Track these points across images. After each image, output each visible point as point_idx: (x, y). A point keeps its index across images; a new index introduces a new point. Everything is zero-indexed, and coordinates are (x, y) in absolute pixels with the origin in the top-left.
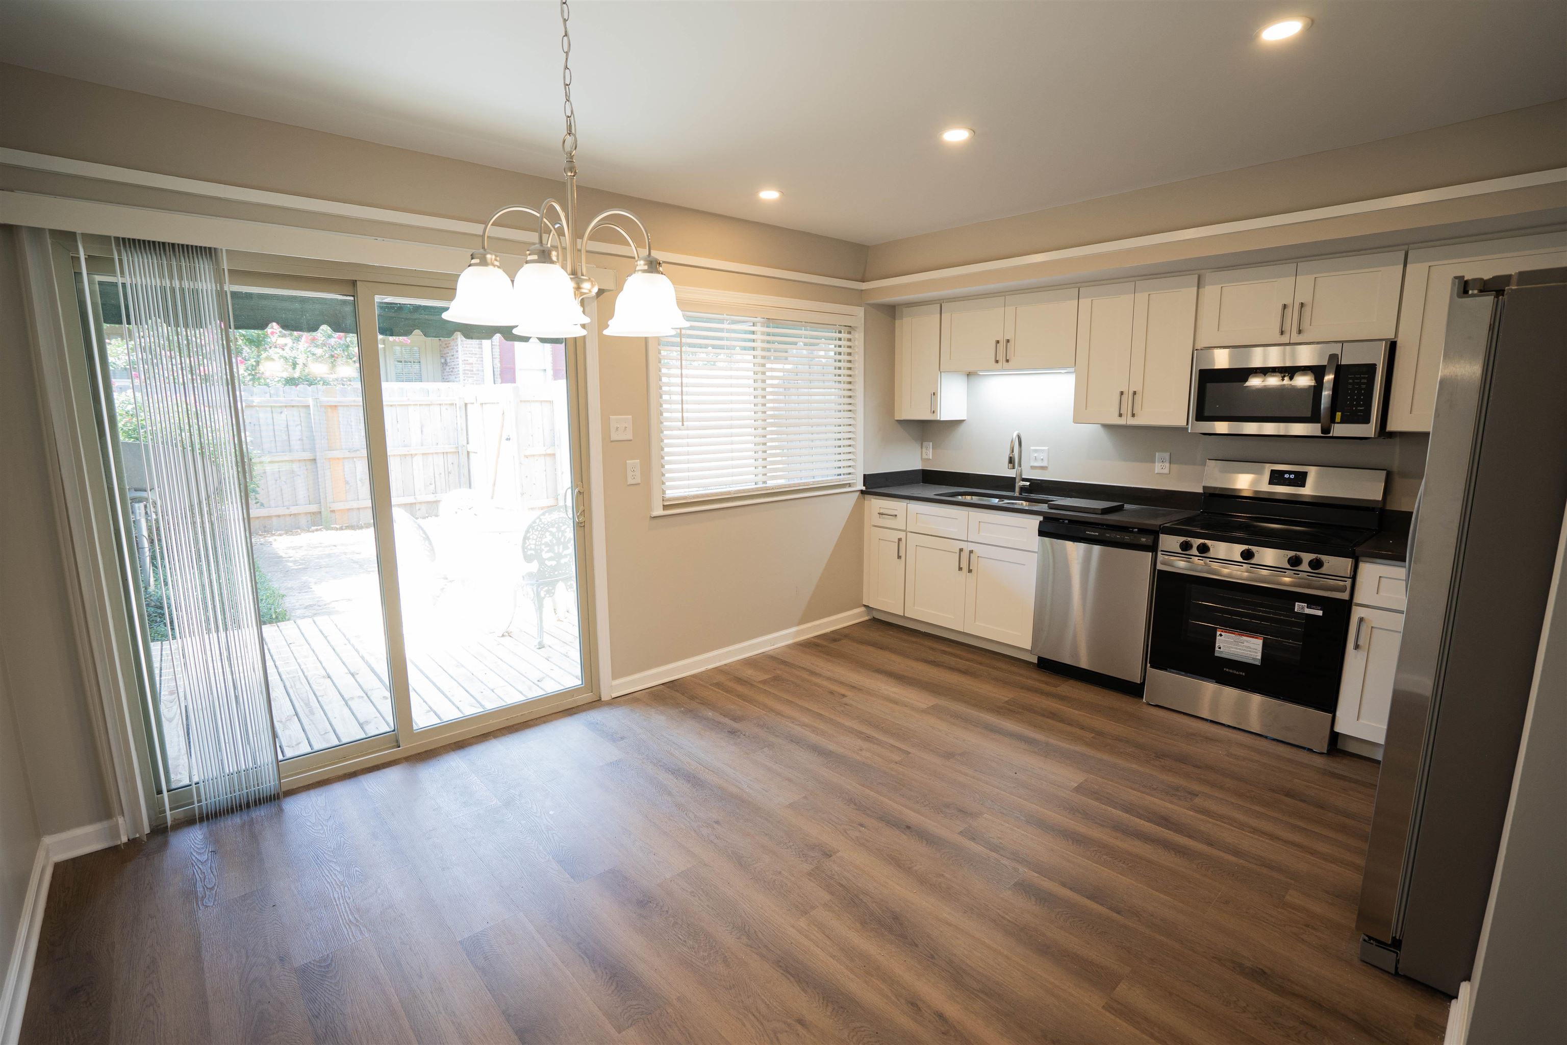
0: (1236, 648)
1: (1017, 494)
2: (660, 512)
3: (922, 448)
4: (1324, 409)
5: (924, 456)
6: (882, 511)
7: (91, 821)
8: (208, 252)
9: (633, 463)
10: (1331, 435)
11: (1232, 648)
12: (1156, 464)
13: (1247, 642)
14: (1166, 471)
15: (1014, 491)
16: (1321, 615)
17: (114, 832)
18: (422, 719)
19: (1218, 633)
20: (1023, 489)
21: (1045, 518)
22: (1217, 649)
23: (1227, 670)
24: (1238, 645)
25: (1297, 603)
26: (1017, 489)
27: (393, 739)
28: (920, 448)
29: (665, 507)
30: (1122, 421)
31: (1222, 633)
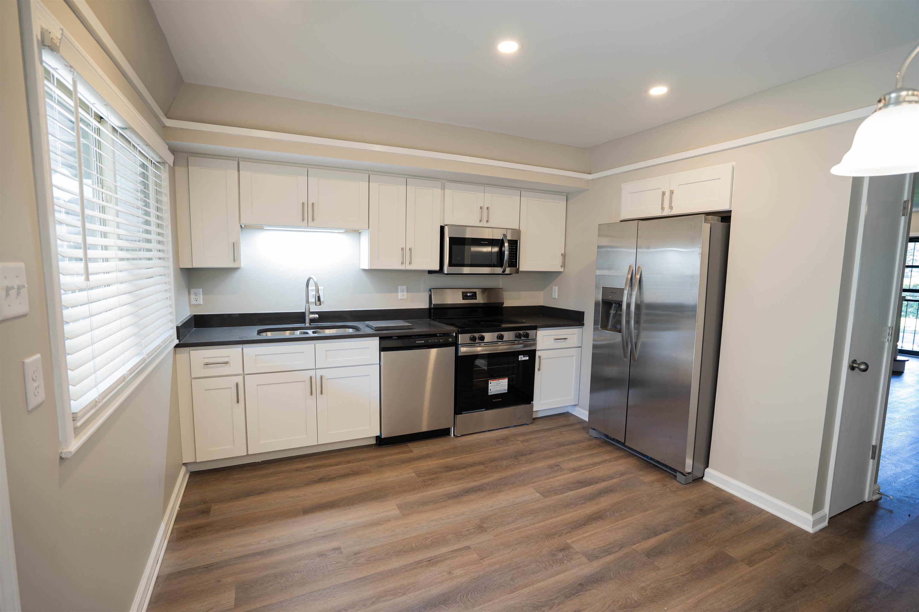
0: (497, 387)
1: (307, 325)
3: (189, 294)
4: (505, 260)
5: (193, 302)
6: (207, 361)
10: (505, 273)
11: (496, 388)
12: (399, 293)
13: (502, 382)
14: (405, 297)
15: (304, 322)
16: (528, 359)
19: (489, 382)
20: (312, 321)
21: (381, 338)
22: (489, 391)
23: (494, 400)
24: (498, 385)
25: (519, 356)
26: (307, 321)
28: (188, 294)
30: (403, 267)
31: (491, 382)
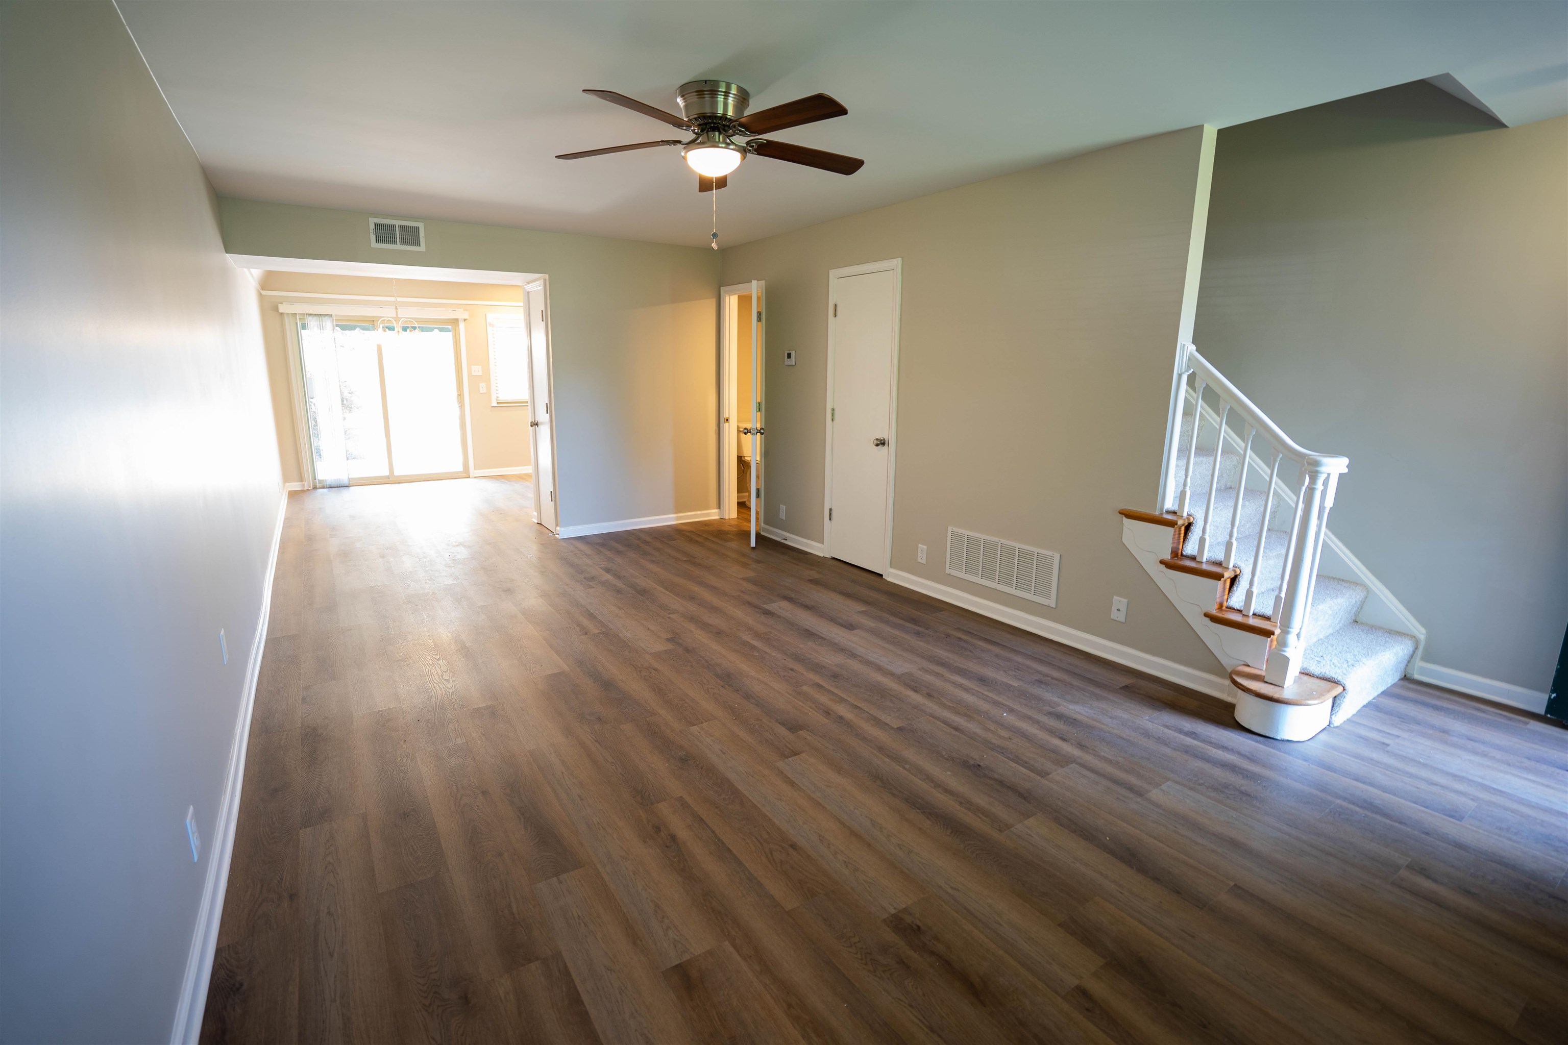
2: (495, 404)
7: (297, 482)
8: (330, 315)
9: (482, 385)
17: (303, 486)
18: (396, 473)
27: (388, 477)
29: (498, 403)
